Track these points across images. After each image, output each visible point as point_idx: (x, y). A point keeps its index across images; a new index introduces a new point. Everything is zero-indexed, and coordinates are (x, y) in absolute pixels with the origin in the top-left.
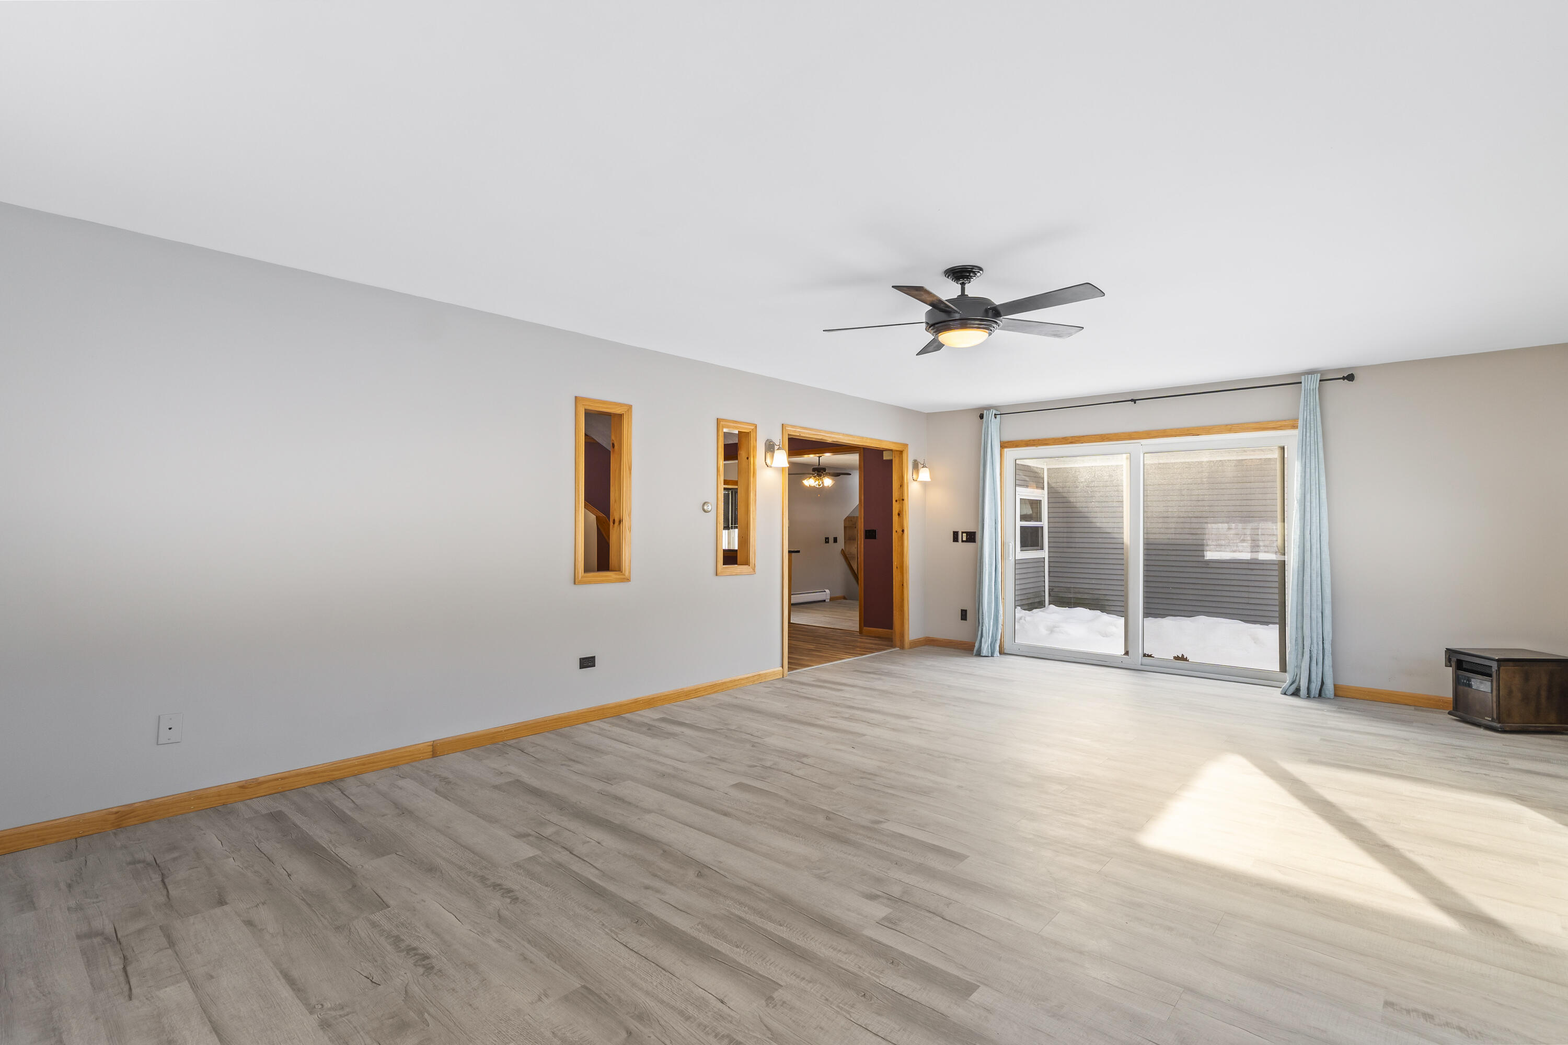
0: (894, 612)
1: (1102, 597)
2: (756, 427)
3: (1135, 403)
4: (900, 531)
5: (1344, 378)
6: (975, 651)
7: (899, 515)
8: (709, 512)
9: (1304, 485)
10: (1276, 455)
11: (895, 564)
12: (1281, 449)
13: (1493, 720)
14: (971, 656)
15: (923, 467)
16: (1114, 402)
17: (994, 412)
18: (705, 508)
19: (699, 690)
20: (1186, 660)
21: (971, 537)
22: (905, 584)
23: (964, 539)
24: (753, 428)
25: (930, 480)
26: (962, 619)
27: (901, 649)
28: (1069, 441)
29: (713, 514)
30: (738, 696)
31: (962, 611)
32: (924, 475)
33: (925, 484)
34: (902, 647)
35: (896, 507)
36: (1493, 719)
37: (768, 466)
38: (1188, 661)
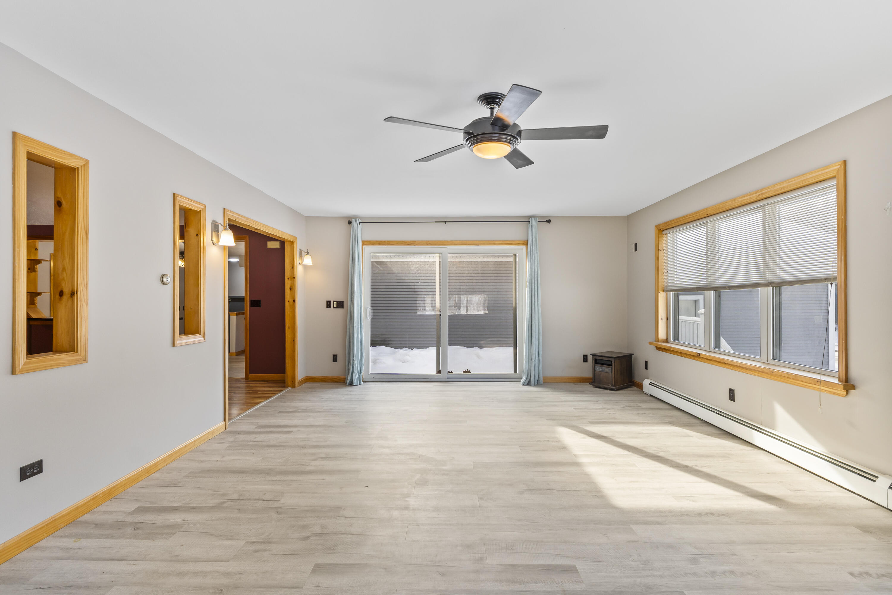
0: (287, 361)
1: (387, 339)
2: (205, 207)
3: (445, 224)
4: (291, 301)
5: (546, 221)
6: (348, 383)
7: (290, 289)
8: (168, 283)
9: (531, 275)
10: (512, 259)
11: (287, 325)
12: (515, 256)
13: (612, 386)
14: (344, 387)
15: (307, 255)
16: (435, 222)
17: (359, 221)
18: (165, 280)
19: (159, 463)
20: (469, 372)
21: (340, 305)
22: (296, 340)
23: (335, 306)
24: (203, 207)
25: (312, 264)
26: (334, 361)
27: (292, 388)
28: (407, 243)
29: (170, 286)
30: (203, 459)
31: (334, 355)
32: (308, 261)
33: (306, 267)
34: (294, 386)
35: (288, 284)
36: (612, 384)
37: (214, 244)
38: (470, 373)
